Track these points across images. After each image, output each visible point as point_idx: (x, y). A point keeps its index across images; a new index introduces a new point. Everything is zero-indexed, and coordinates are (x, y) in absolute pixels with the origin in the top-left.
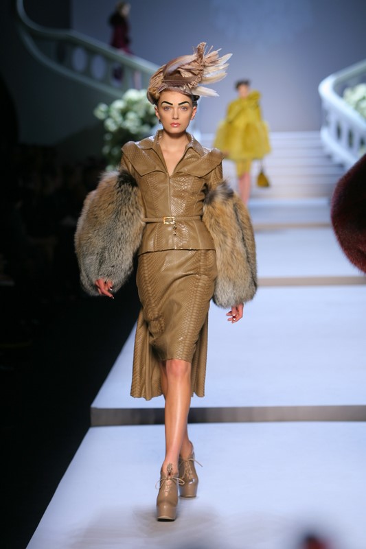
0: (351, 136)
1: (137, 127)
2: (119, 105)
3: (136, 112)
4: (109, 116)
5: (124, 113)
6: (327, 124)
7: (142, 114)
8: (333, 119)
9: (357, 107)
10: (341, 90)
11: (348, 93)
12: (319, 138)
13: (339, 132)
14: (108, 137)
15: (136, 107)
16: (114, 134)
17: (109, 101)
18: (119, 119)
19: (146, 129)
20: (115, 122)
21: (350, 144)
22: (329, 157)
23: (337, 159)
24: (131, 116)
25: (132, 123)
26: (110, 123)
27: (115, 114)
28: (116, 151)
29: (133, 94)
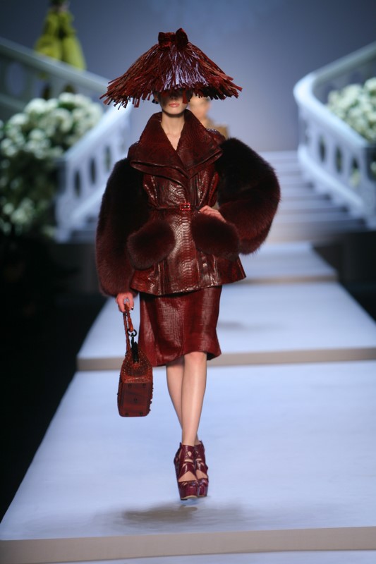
0: (339, 155)
1: (44, 149)
2: (19, 119)
3: (43, 130)
4: (5, 137)
5: (26, 131)
6: (306, 140)
7: (50, 131)
8: (313, 133)
9: (347, 116)
10: (323, 93)
11: (334, 97)
12: (296, 160)
13: (322, 151)
14: (5, 164)
15: (43, 123)
16: (13, 160)
17: (6, 115)
18: (20, 139)
19: (57, 153)
20: (14, 144)
21: (339, 168)
22: (310, 186)
23: (321, 189)
24: (36, 135)
25: (37, 145)
26: (6, 144)
27: (14, 132)
28: (16, 184)
29: (38, 105)
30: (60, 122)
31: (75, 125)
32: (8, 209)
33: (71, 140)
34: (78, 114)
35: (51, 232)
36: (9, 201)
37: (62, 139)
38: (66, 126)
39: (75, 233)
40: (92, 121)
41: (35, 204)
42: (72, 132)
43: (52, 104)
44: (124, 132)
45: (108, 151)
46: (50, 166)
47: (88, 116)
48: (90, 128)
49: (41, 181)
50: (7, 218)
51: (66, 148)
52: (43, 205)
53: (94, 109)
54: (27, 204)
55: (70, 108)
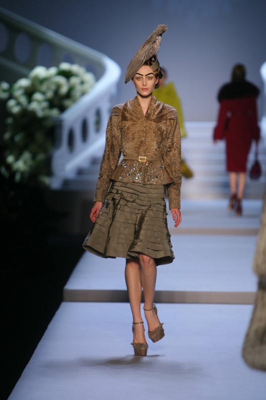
1: (43, 109)
2: (24, 83)
3: (44, 93)
4: (11, 97)
5: (29, 93)
7: (50, 94)
14: (10, 121)
15: (44, 87)
17: (12, 79)
18: (23, 100)
19: (55, 112)
20: (18, 104)
24: (38, 96)
25: (38, 105)
26: (12, 103)
27: (18, 93)
28: (18, 138)
29: (40, 71)
30: (59, 87)
31: (71, 90)
32: (10, 159)
33: (67, 102)
34: (74, 80)
35: (46, 180)
36: (11, 153)
37: (60, 101)
38: (64, 90)
39: (66, 182)
40: (86, 86)
41: (34, 157)
42: (69, 95)
43: (53, 71)
44: (112, 99)
45: (98, 113)
46: (49, 123)
47: (82, 83)
48: (83, 94)
49: (40, 136)
50: (8, 167)
51: (62, 109)
52: (41, 157)
53: (89, 77)
54: (27, 156)
55: (67, 75)
